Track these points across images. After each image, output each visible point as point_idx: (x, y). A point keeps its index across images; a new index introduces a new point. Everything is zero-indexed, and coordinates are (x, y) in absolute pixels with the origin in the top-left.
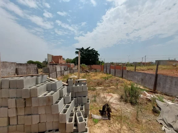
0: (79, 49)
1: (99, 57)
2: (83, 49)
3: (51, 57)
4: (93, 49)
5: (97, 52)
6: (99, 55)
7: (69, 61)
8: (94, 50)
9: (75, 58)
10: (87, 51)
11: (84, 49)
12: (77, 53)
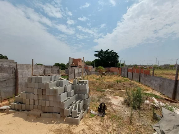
0: (98, 52)
1: (119, 59)
2: (101, 51)
3: (72, 60)
4: (112, 51)
5: (117, 53)
6: (119, 57)
7: (88, 64)
8: (114, 52)
9: (94, 60)
10: (106, 53)
11: (103, 51)
12: (96, 55)
